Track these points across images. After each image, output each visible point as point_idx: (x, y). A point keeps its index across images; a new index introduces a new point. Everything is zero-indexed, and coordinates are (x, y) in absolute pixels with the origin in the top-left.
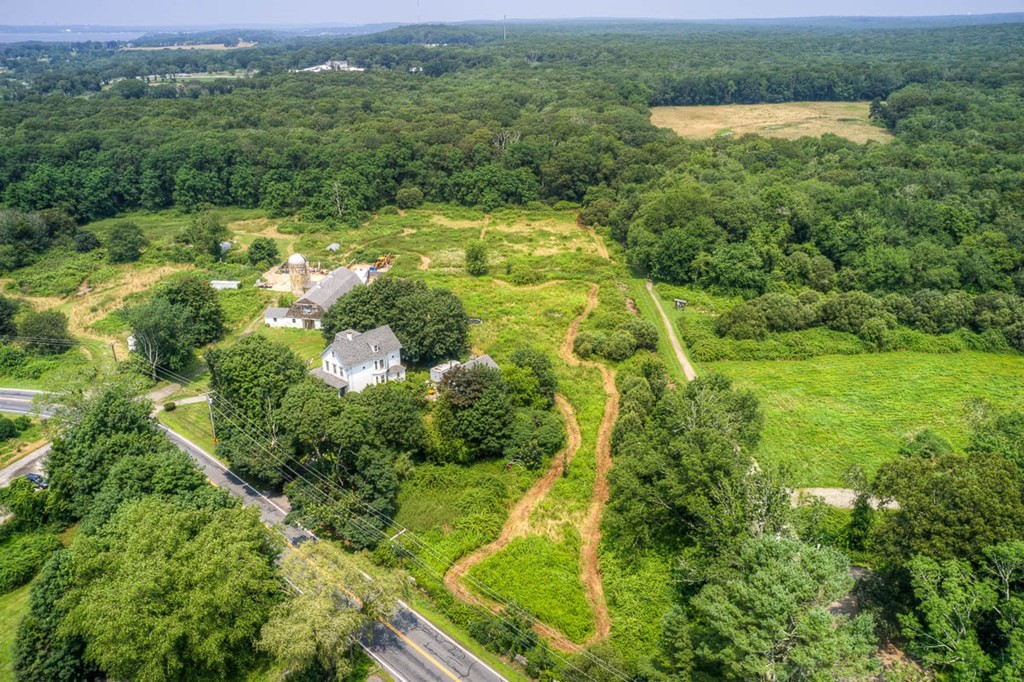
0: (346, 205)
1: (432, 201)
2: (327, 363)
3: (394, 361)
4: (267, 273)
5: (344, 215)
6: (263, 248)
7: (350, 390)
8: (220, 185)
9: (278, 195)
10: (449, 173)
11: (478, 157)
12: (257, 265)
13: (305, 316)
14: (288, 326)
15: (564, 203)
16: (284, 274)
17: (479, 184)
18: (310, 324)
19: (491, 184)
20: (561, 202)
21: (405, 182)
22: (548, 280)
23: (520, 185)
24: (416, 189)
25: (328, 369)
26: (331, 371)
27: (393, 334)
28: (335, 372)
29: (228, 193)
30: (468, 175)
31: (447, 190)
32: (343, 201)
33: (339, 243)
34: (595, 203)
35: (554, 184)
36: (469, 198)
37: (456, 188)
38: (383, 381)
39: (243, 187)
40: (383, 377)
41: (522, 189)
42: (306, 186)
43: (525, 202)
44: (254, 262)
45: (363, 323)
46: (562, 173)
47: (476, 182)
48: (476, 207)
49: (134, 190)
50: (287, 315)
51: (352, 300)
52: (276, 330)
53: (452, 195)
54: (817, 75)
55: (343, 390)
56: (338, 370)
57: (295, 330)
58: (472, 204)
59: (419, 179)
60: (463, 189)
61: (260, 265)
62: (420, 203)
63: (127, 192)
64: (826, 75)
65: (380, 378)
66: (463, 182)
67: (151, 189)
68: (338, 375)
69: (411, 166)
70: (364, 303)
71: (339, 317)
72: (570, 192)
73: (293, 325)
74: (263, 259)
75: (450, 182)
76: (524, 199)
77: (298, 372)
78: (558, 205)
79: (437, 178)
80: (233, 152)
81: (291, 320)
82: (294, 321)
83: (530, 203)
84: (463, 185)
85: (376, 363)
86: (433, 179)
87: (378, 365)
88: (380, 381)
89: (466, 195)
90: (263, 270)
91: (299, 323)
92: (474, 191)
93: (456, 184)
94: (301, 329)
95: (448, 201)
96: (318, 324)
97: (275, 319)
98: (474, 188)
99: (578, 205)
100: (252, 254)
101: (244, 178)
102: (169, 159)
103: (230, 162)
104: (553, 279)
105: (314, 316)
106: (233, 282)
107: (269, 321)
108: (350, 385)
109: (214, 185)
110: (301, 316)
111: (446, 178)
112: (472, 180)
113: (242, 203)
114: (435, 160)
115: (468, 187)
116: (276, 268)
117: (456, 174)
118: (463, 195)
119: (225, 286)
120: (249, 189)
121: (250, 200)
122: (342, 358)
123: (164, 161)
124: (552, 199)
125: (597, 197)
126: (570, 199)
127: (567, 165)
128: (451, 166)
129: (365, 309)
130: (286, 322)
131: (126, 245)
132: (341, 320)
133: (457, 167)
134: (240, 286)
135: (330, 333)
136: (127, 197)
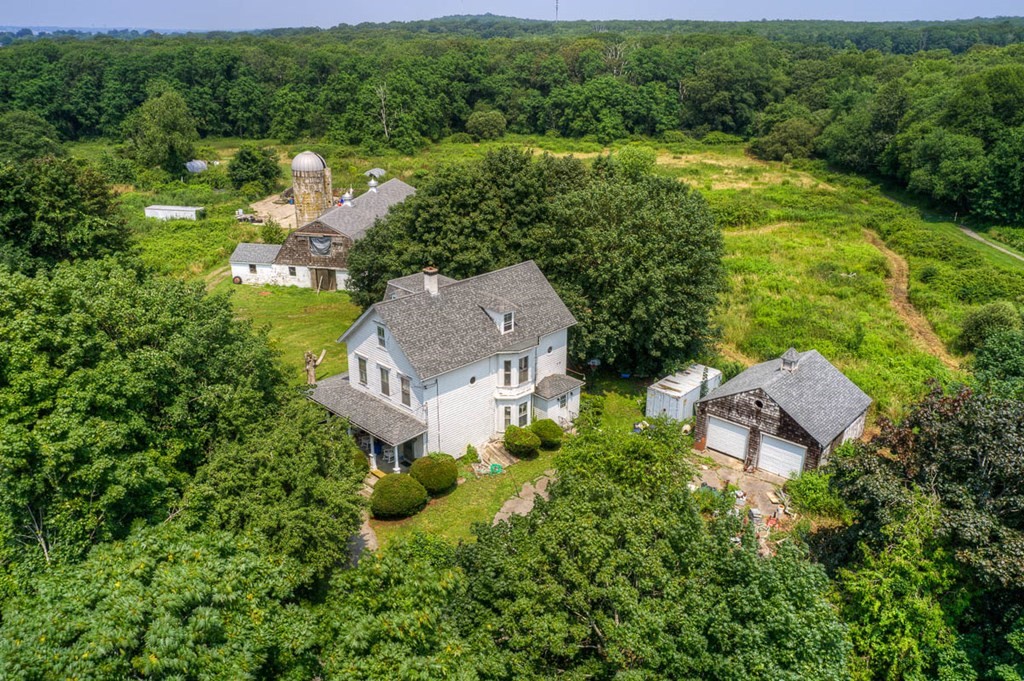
0: (396, 121)
1: (518, 133)
2: (362, 362)
3: (551, 362)
4: (260, 203)
5: (392, 136)
6: (254, 160)
7: (430, 448)
8: (214, 105)
9: (294, 109)
10: (544, 89)
11: (588, 68)
12: (243, 189)
13: (316, 262)
14: (281, 283)
15: (718, 135)
16: (289, 205)
17: (592, 103)
18: (325, 279)
19: (610, 103)
20: (716, 133)
21: (480, 103)
22: (771, 221)
23: (654, 106)
24: (495, 114)
25: (364, 381)
26: (374, 388)
27: (548, 286)
28: (385, 389)
29: (225, 119)
30: (575, 91)
31: (541, 115)
32: (390, 114)
33: (386, 169)
34: (781, 125)
35: (705, 106)
36: (577, 124)
37: (557, 111)
38: (523, 420)
39: (246, 105)
40: (522, 409)
41: (658, 112)
42: (335, 98)
43: (662, 131)
44: (239, 183)
45: (459, 257)
46: (718, 88)
47: (588, 99)
48: (588, 137)
49: (91, 110)
50: (278, 260)
51: (432, 201)
52: (255, 291)
53: (548, 122)
54: (954, 33)
55: (409, 449)
56: (395, 384)
57: (293, 291)
58: (581, 134)
59: (500, 100)
60: (567, 111)
61: (248, 188)
62: (501, 134)
63: (81, 112)
64: (966, 34)
65: (514, 409)
66: (569, 100)
67: (115, 107)
68: (395, 400)
69: (487, 81)
70: (463, 207)
71: (396, 245)
72: (728, 119)
73: (290, 281)
74: (254, 179)
75: (548, 102)
76: (659, 127)
77: (246, 392)
78: (711, 136)
79: (528, 98)
80: (235, 60)
81: (285, 269)
82: (293, 272)
83: (667, 133)
84: (568, 105)
85: (508, 365)
86: (521, 100)
87: (515, 373)
88: (515, 421)
89: (572, 120)
90: (252, 198)
91: (303, 278)
92: (585, 113)
93: (556, 105)
94: (306, 290)
95: (542, 132)
96: (342, 278)
97: (253, 268)
98: (584, 110)
99: (739, 139)
100: (234, 169)
101: (247, 94)
102: (145, 68)
103: (229, 73)
104: (779, 219)
105: (335, 261)
106: (189, 208)
107: (240, 270)
108: (432, 431)
109: (205, 105)
110: (306, 261)
111: (540, 98)
112: (582, 98)
113: (245, 130)
114: (524, 75)
115: (576, 109)
116: (276, 197)
117: (555, 91)
118: (568, 120)
119: (174, 214)
120: (254, 109)
121: (256, 127)
122: (408, 347)
123: (136, 71)
124: (700, 129)
125: (784, 116)
126: (726, 129)
127: (725, 77)
128: (549, 79)
129: (466, 221)
130: (273, 274)
131: (17, 149)
132: (400, 254)
133: (555, 81)
134: (202, 215)
135: (370, 286)
136: (82, 120)
